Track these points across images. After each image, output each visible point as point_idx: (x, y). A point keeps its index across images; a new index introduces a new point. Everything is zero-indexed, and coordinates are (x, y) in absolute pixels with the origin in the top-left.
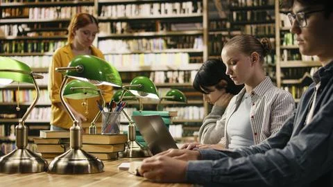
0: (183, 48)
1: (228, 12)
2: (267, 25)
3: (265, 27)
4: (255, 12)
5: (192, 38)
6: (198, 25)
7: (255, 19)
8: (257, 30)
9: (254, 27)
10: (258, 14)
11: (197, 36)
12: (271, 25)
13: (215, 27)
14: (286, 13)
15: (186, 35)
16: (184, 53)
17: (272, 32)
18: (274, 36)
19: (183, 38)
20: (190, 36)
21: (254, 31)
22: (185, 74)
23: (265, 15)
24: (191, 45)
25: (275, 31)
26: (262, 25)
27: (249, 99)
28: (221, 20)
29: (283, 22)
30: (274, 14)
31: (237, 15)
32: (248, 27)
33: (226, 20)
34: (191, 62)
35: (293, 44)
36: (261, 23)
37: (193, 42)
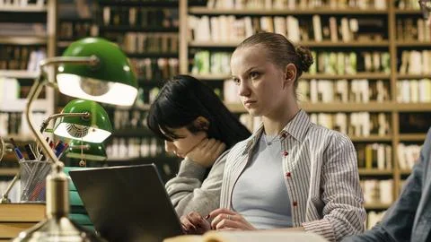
0: (8, 68)
1: (95, 7)
2: (165, 36)
3: (160, 40)
4: (144, 11)
5: (25, 52)
6: (37, 28)
7: (144, 24)
8: (147, 43)
9: (142, 37)
10: (149, 13)
11: (36, 48)
12: (172, 36)
13: (70, 33)
14: (199, 16)
15: (14, 46)
16: (10, 78)
17: (173, 49)
18: (176, 56)
19: (9, 50)
20: (21, 47)
21: (141, 44)
22: (10, 120)
23: (161, 16)
24: (23, 63)
25: (178, 48)
26: (157, 36)
27: (277, 145)
28: (83, 21)
29: (193, 32)
30: (177, 17)
31: (112, 14)
32: (131, 37)
33: (90, 21)
34: (22, 95)
35: (210, 71)
36: (154, 31)
37: (28, 59)
